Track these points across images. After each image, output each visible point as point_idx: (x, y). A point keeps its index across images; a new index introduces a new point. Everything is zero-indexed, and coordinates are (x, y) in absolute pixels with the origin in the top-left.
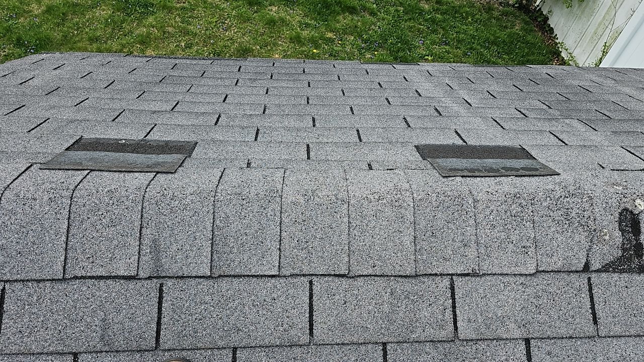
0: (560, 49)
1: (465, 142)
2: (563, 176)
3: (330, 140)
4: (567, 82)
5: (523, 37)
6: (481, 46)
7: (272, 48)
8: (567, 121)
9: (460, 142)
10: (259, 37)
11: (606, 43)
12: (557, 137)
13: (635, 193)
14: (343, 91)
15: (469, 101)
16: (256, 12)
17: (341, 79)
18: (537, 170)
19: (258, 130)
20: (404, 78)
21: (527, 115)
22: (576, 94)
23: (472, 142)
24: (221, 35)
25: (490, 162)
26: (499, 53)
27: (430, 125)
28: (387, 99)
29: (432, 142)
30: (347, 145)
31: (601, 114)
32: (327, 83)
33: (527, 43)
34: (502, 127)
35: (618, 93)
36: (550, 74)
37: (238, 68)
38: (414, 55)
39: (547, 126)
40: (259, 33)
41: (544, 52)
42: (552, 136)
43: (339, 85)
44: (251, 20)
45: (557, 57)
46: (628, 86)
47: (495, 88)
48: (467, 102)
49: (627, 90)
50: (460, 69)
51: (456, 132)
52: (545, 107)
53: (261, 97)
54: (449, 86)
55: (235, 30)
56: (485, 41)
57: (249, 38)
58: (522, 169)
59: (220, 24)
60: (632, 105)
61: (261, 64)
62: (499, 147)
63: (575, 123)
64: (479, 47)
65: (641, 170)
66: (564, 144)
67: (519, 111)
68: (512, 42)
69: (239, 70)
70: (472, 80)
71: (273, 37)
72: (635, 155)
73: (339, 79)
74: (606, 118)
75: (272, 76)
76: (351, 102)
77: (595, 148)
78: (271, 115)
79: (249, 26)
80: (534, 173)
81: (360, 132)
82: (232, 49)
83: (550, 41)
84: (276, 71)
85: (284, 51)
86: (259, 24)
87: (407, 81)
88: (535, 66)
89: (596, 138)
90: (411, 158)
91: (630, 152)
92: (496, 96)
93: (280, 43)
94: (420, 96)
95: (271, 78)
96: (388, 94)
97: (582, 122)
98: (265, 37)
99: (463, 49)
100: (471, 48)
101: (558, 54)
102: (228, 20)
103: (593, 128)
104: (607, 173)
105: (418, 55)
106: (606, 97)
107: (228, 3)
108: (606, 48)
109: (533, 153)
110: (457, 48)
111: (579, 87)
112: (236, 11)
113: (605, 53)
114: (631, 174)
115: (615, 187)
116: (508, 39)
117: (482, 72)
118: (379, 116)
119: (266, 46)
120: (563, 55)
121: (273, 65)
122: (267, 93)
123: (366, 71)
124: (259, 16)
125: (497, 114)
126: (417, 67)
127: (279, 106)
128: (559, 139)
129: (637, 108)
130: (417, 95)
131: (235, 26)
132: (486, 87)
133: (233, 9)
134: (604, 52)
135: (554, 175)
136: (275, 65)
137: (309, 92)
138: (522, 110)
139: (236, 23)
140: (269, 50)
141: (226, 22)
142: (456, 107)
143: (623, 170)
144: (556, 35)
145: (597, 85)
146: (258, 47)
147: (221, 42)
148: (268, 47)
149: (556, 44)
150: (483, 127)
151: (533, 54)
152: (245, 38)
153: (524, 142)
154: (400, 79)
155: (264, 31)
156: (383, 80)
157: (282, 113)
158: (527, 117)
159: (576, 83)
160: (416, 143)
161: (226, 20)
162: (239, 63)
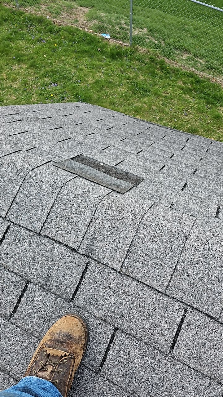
7: (211, 133)
10: (205, 124)
16: (209, 109)
19: (186, 183)
24: (182, 118)
37: (186, 139)
40: (206, 122)
44: (205, 113)
53: (196, 162)
55: (192, 117)
57: (199, 123)
59: (184, 111)
61: (203, 141)
69: (187, 141)
71: (215, 126)
75: (207, 151)
78: (199, 176)
79: (201, 116)
82: (186, 128)
84: (211, 148)
85: (219, 137)
86: (209, 116)
93: (218, 131)
95: (207, 152)
98: (209, 125)
102: (190, 110)
107: (194, 100)
112: (197, 105)
119: (208, 131)
121: (211, 144)
122: (200, 160)
124: (211, 112)
127: (206, 171)
131: (193, 114)
133: (196, 104)
136: (212, 144)
139: (194, 113)
140: (209, 134)
141: (188, 110)
146: (203, 131)
147: (180, 121)
148: (209, 132)
152: (197, 123)
155: (210, 122)
157: (207, 177)
161: (189, 109)
162: (188, 137)
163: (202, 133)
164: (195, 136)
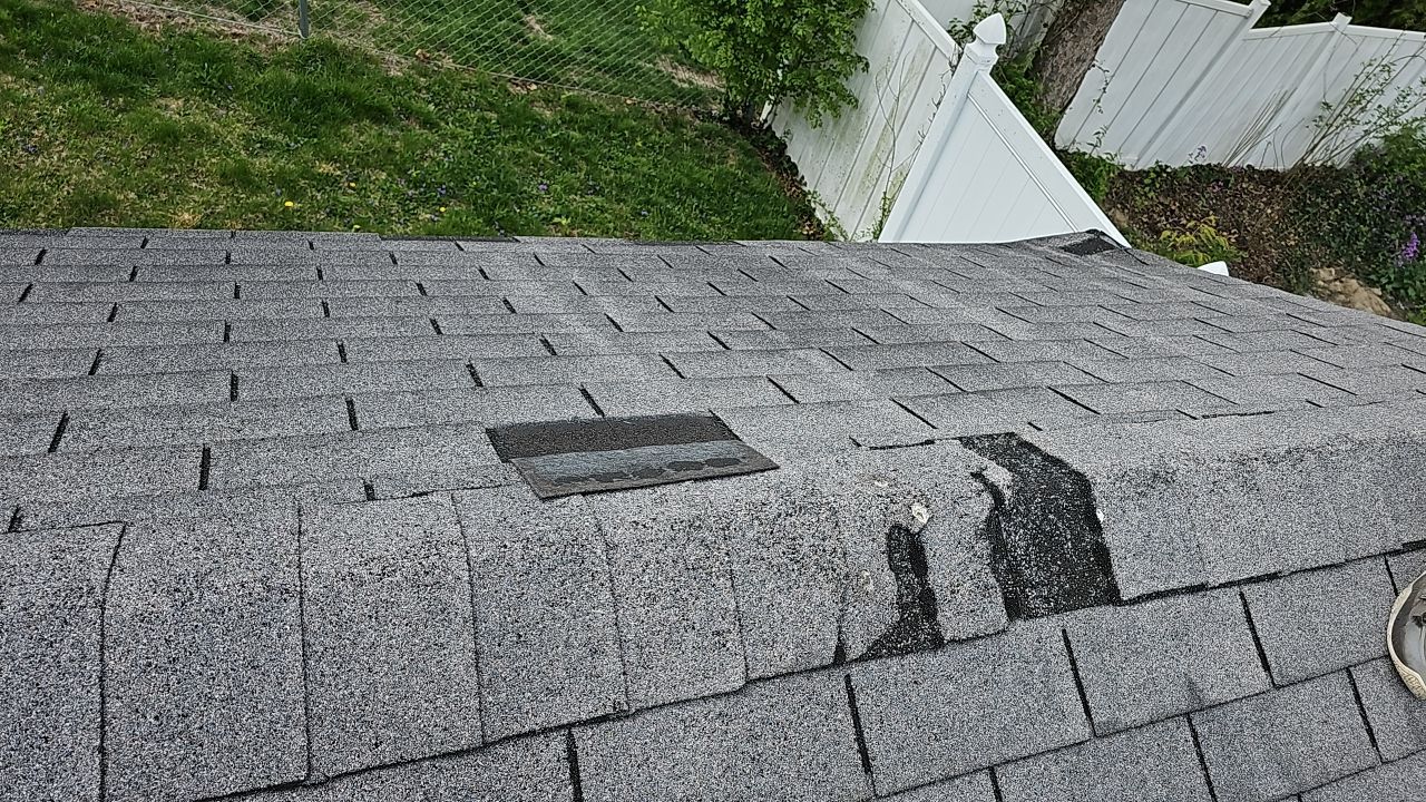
0: (813, 205)
1: (599, 411)
2: (785, 470)
3: (273, 432)
4: (807, 275)
5: (744, 180)
6: (666, 197)
7: (172, 197)
8: (801, 354)
9: (591, 414)
10: (133, 171)
11: (885, 193)
12: (781, 389)
13: (909, 493)
14: (325, 305)
15: (618, 321)
16: (121, 110)
17: (325, 278)
18: (736, 461)
19: (65, 420)
20: (482, 271)
21: (728, 345)
22: (821, 298)
23: (614, 411)
24: (22, 166)
25: (646, 454)
26: (702, 212)
27: (527, 379)
28: (434, 322)
29: (528, 419)
30: (314, 442)
31: (862, 337)
32: (285, 287)
33: (753, 192)
34: (679, 373)
35: (893, 292)
36: (778, 258)
37: (34, 256)
38: (530, 213)
39: (763, 367)
40: (133, 162)
41: (785, 209)
42: (771, 387)
43: (318, 292)
44: (109, 128)
45: (809, 219)
46: (911, 279)
47: (672, 289)
48: (612, 321)
49: (908, 286)
50: (604, 250)
51: (584, 392)
52: (763, 326)
53: (91, 329)
54: (580, 288)
55: (64, 154)
56: (674, 188)
57: (104, 172)
58: (709, 462)
59: (18, 138)
60: (916, 315)
61: (108, 243)
62: (669, 417)
63: (816, 357)
64: (662, 200)
65: (922, 444)
66: (792, 402)
67: (714, 337)
68: (724, 191)
69: (38, 261)
70: (627, 274)
71: (174, 170)
72: (914, 414)
73: (321, 277)
74: (870, 343)
75: (133, 275)
76: (341, 332)
77: (844, 405)
78: (114, 378)
79: (102, 144)
80: (731, 469)
81: (357, 407)
82: (55, 201)
83: (794, 189)
84: (149, 261)
85: (207, 204)
86: (132, 138)
87: (486, 278)
88: (751, 242)
89: (850, 384)
90: (475, 461)
91: (906, 409)
92: (672, 306)
93: (194, 185)
94: (513, 311)
95: (131, 280)
96: (441, 309)
97: (827, 353)
98: (151, 171)
99: (632, 203)
100: (648, 202)
101: (809, 213)
102: (42, 128)
103: (845, 366)
104: (863, 453)
105: (539, 214)
106: (872, 302)
107: (41, 88)
108: (888, 202)
109: (733, 427)
110: (619, 201)
111: (826, 284)
112: (64, 106)
113: (886, 212)
114: (904, 454)
115: (876, 483)
116: (716, 185)
117: (648, 258)
118: (409, 363)
119: (156, 193)
120: (818, 214)
121: (143, 247)
122: (110, 320)
123: (392, 256)
124: (133, 121)
125: (670, 346)
126: (512, 247)
127: (142, 350)
128: (785, 393)
129: (924, 320)
130: (505, 310)
131: (62, 143)
132: (654, 289)
133: (56, 102)
134: (884, 210)
135: (769, 470)
136: (148, 246)
137: (235, 311)
138: (720, 336)
139: (64, 136)
140: (165, 203)
141: (35, 132)
142: (587, 334)
143: (891, 447)
144: (803, 177)
145: (857, 277)
146: (132, 195)
147: (19, 181)
148: (162, 195)
149: (805, 194)
150: (641, 376)
151: (766, 213)
152: (94, 172)
153: (717, 403)
154: (470, 273)
155: (149, 157)
156: (429, 276)
157: (148, 370)
158: (728, 348)
159: (821, 275)
160: (491, 424)
161: (35, 128)
162: (39, 243)
163: (134, 203)
164: (71, 232)
